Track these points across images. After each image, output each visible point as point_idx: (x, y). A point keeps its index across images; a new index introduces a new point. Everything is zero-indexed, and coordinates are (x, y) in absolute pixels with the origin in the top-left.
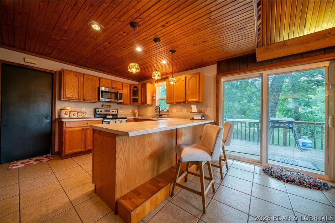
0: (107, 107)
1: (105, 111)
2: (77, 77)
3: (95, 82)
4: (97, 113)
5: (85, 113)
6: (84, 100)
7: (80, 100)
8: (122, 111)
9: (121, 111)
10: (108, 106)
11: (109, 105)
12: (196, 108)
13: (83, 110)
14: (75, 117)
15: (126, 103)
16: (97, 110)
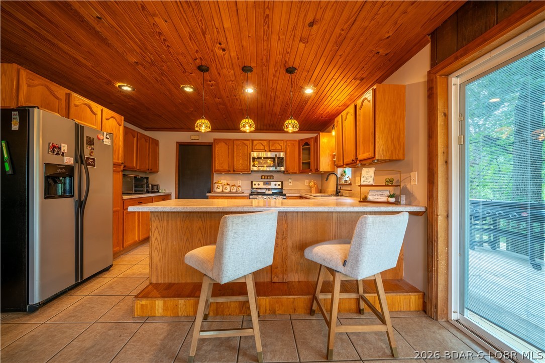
0: (267, 179)
1: (264, 185)
2: (227, 145)
3: (246, 147)
4: (254, 187)
5: (239, 187)
6: (234, 171)
7: (229, 171)
8: (291, 184)
9: (289, 184)
10: (269, 178)
11: (270, 176)
12: (373, 175)
13: (240, 183)
14: (235, 191)
15: (291, 171)
16: (254, 183)
